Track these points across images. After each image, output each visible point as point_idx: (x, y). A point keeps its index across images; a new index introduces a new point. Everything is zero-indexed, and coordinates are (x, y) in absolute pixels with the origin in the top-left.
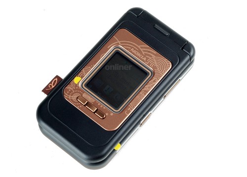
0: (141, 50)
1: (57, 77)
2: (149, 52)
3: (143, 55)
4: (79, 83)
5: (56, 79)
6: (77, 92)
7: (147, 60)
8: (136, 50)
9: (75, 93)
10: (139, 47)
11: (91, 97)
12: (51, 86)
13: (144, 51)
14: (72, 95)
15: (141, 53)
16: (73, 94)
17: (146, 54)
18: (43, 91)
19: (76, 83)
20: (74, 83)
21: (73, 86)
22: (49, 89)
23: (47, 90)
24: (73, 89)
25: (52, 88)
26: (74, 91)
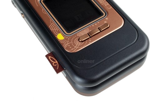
1: (47, 56)
5: (50, 57)
6: (74, 40)
11: (83, 31)
12: (55, 64)
16: (74, 44)
19: (64, 38)
20: (63, 40)
21: (66, 42)
22: (58, 66)
23: (58, 68)
24: (68, 42)
25: (58, 63)
26: (71, 42)
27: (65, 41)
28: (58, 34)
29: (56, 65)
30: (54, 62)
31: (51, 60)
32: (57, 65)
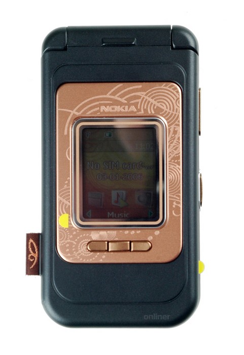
0: (116, 97)
1: (29, 236)
2: (129, 92)
3: (125, 104)
4: (70, 224)
5: (31, 241)
6: (81, 239)
7: (136, 107)
8: (110, 105)
9: (78, 242)
10: (108, 96)
12: (32, 257)
13: (121, 96)
14: (77, 251)
15: (121, 104)
16: (76, 246)
17: (128, 100)
18: (27, 273)
19: (67, 227)
20: (64, 230)
21: (67, 235)
22: (34, 264)
23: (32, 267)
24: (71, 239)
25: (36, 259)
26: (74, 240)
27: (67, 233)
28: (64, 213)
29: (32, 260)
30: (32, 254)
31: (30, 246)
32: (34, 261)
